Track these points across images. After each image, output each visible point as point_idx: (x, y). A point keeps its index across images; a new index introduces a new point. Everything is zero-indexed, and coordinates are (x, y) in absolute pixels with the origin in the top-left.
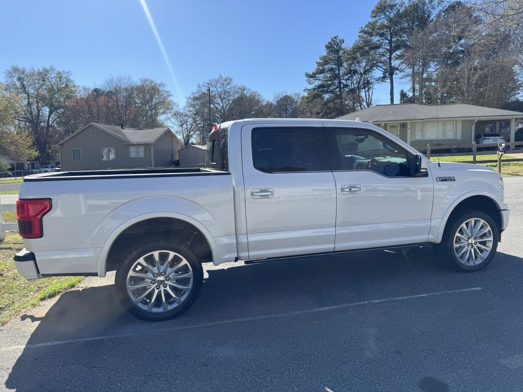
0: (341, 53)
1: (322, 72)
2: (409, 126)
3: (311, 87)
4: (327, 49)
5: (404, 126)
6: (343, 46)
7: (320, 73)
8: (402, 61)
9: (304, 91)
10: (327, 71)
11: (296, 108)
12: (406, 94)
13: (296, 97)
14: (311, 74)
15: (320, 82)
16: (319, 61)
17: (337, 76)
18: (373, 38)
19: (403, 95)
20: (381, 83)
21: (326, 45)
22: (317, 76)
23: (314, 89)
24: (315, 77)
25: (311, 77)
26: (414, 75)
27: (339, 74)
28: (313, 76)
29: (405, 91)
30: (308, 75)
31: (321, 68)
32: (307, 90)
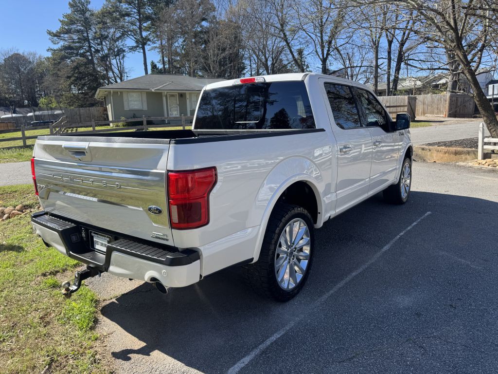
0: (88, 14)
1: (68, 32)
2: (188, 97)
3: (56, 47)
4: (71, 8)
5: (182, 96)
6: (90, 7)
7: (66, 33)
8: (149, 32)
9: (48, 50)
10: (74, 32)
11: (32, 69)
12: (156, 66)
13: (31, 57)
14: (55, 32)
15: (66, 44)
16: (62, 19)
17: (87, 39)
18: (121, 4)
19: (154, 66)
20: (133, 52)
21: (70, 3)
22: (62, 35)
23: (61, 50)
24: (60, 37)
25: (55, 35)
26: (162, 48)
27: (88, 36)
28: (57, 35)
29: (156, 62)
30: (50, 33)
31: (66, 28)
32: (51, 49)
